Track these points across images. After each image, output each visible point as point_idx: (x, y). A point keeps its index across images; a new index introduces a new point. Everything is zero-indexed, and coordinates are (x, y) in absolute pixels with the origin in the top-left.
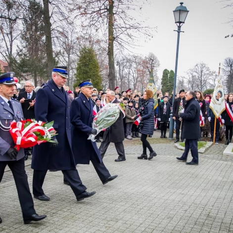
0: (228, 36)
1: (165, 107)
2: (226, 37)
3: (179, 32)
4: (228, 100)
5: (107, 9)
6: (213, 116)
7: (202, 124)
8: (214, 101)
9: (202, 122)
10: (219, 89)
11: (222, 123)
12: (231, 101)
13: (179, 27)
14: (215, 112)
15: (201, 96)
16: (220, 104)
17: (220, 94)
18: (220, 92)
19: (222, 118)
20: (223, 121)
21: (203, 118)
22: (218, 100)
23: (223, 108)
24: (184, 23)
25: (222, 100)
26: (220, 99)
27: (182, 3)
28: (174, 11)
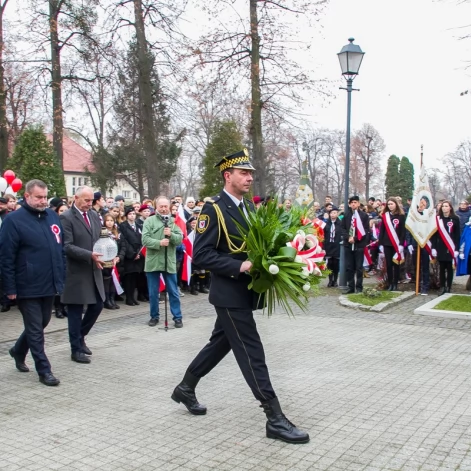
0: (466, 93)
1: (333, 228)
2: (462, 94)
3: (349, 90)
4: (440, 213)
5: (248, 51)
6: (415, 244)
7: (399, 259)
8: (414, 215)
9: (399, 255)
10: (422, 193)
11: (433, 257)
12: (447, 215)
13: (350, 82)
14: (416, 235)
15: (397, 207)
16: (426, 221)
17: (425, 203)
18: (426, 198)
19: (433, 247)
20: (434, 252)
21: (401, 248)
22: (422, 214)
23: (432, 228)
24: (357, 74)
25: (431, 214)
26: (426, 212)
27: (351, 40)
28: (338, 54)
